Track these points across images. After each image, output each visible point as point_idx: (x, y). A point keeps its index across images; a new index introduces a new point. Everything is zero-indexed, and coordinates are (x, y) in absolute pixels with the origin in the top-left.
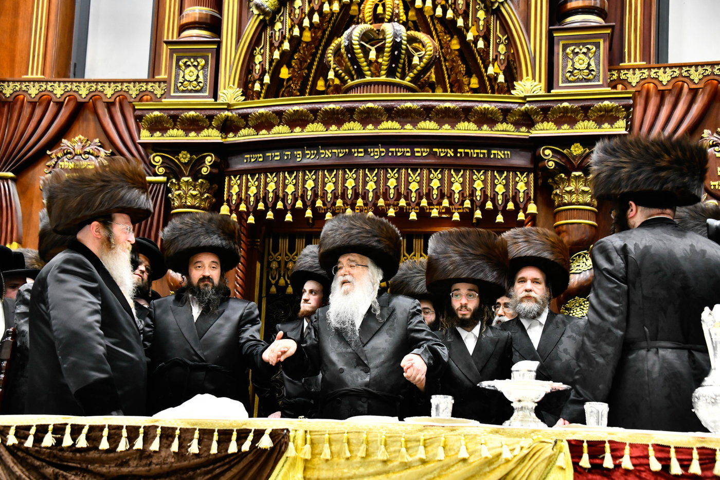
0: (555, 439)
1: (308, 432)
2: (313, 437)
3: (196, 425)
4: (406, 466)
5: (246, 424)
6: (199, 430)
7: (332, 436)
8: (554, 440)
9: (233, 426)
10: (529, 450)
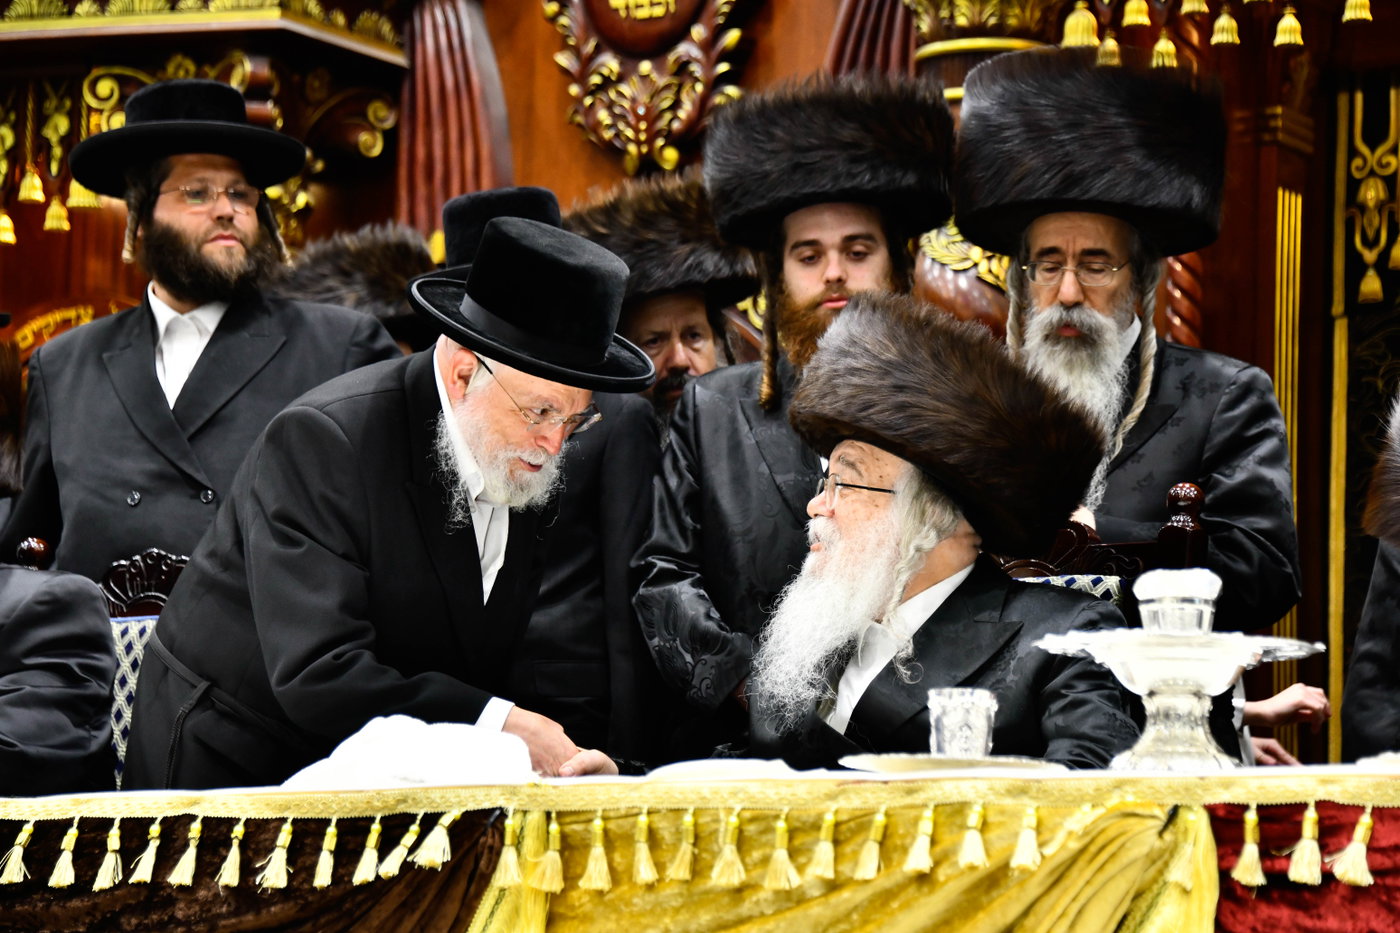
0: (1171, 802)
1: (554, 815)
2: (568, 829)
3: (288, 808)
4: (791, 899)
5: (404, 801)
6: (295, 822)
7: (612, 825)
8: (1168, 808)
9: (373, 808)
10: (1087, 839)
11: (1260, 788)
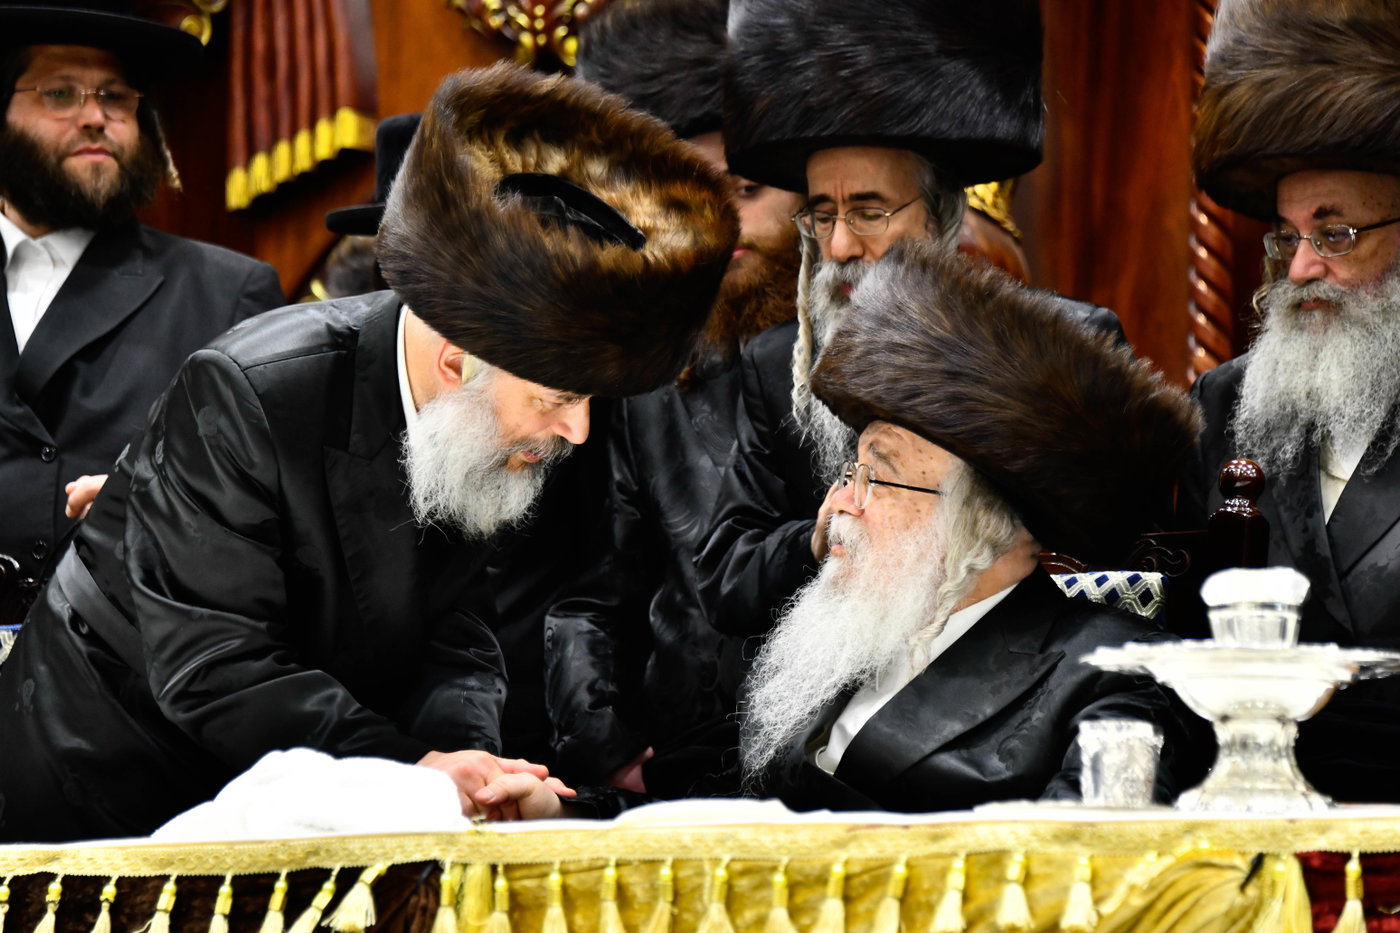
0: (1254, 850)
1: (500, 869)
2: (518, 885)
3: (170, 863)
5: (316, 853)
6: (180, 880)
7: (572, 880)
8: (1251, 857)
9: (278, 862)
10: (1152, 895)
11: (1363, 833)
